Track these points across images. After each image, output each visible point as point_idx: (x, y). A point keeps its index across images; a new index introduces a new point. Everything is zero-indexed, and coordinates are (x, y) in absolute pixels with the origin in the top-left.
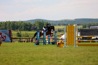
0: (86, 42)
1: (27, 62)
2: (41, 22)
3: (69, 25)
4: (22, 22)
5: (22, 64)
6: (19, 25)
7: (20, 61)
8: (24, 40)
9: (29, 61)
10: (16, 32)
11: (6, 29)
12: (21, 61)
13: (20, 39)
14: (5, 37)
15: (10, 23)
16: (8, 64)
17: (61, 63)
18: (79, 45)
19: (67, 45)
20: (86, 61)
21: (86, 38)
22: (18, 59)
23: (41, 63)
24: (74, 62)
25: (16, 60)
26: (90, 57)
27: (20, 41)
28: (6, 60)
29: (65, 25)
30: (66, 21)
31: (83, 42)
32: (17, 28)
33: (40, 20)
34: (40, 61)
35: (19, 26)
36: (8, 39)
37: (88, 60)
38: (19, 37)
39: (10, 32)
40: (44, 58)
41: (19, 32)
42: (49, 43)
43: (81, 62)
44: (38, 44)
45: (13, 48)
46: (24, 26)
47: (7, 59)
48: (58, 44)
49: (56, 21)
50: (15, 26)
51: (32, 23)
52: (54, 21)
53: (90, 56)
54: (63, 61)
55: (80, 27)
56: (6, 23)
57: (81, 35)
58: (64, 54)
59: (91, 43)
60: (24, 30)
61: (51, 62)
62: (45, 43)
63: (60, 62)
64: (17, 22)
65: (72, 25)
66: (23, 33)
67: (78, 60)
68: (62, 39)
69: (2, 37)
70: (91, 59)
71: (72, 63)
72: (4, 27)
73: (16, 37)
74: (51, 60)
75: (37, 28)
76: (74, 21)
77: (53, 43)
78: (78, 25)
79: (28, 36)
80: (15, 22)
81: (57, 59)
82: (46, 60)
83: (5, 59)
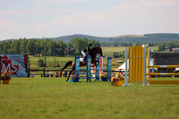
0: (164, 76)
1: (56, 113)
2: (83, 39)
3: (134, 45)
4: (48, 40)
5: (47, 117)
6: (42, 45)
7: (43, 112)
8: (52, 73)
9: (61, 110)
10: (37, 59)
11: (18, 52)
12: (45, 111)
13: (44, 71)
14: (17, 67)
15: (26, 41)
16: (22, 116)
17: (118, 115)
18: (151, 83)
19: (129, 82)
20: (165, 112)
21: (164, 70)
22: (41, 107)
23: (82, 115)
24: (143, 113)
25: (36, 110)
26: (171, 105)
27: (45, 76)
28: (18, 110)
29: (126, 45)
30: (128, 38)
31: (159, 76)
32: (39, 52)
33: (81, 35)
34: (80, 112)
35: (43, 48)
36: (22, 70)
37: (168, 110)
38: (42, 68)
39: (26, 58)
40: (86, 107)
41: (42, 58)
42: (97, 78)
43: (155, 112)
44: (76, 80)
45: (31, 87)
46: (52, 48)
47: (20, 107)
48: (114, 79)
49: (111, 39)
50: (35, 47)
51: (67, 42)
52: (105, 38)
53: (172, 102)
54: (123, 112)
55: (155, 49)
56: (18, 43)
57: (156, 63)
58: (124, 98)
59: (173, 79)
60: (52, 55)
61: (100, 112)
62: (89, 79)
63: (117, 113)
64: (39, 41)
65: (139, 45)
66: (50, 59)
67: (149, 110)
68: (120, 71)
69: (12, 68)
70: (174, 108)
71: (139, 114)
72: (15, 49)
73: (36, 67)
74: (101, 110)
75: (74, 51)
76: (144, 39)
77: (104, 79)
78: (151, 45)
79: (59, 66)
80: (35, 40)
81: (111, 107)
82: (91, 110)
83: (16, 108)
